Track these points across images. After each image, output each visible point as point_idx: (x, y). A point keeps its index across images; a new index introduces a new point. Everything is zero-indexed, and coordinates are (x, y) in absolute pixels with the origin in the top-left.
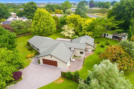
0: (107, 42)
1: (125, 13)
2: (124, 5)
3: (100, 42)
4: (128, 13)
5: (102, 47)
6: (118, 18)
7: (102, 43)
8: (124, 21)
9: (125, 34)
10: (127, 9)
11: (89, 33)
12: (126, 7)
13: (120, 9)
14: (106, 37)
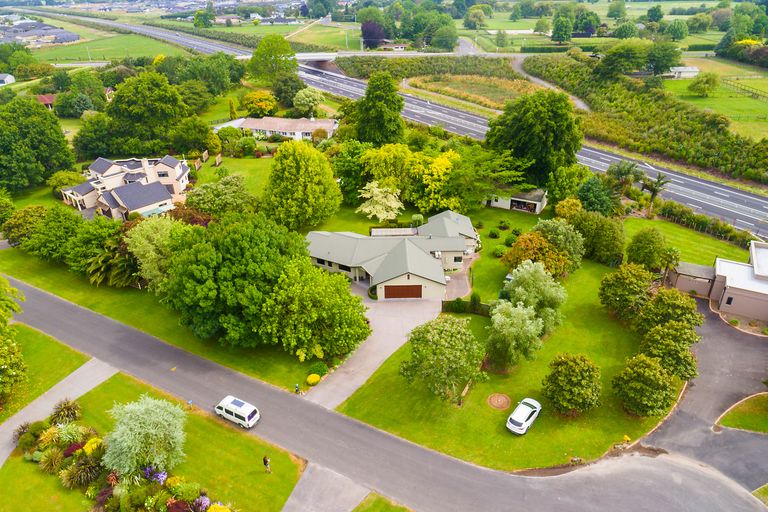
0: (502, 222)
1: (536, 141)
2: (531, 121)
3: (486, 224)
4: (540, 138)
5: (494, 236)
6: (519, 153)
7: (491, 226)
8: (534, 161)
9: (540, 192)
10: (538, 129)
11: (454, 201)
12: (535, 125)
13: (521, 128)
14: (494, 204)
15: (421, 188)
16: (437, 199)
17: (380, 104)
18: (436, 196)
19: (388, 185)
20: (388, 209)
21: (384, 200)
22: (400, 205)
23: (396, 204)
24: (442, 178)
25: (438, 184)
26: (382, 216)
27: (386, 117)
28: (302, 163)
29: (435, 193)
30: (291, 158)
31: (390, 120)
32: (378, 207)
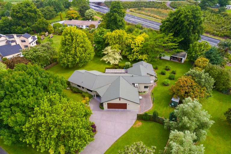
0: (167, 67)
1: (184, 29)
2: (183, 19)
3: (159, 67)
4: (187, 28)
5: (163, 74)
6: (176, 35)
7: (161, 68)
8: (183, 39)
9: (184, 53)
10: (186, 23)
11: (145, 57)
12: (184, 21)
13: (177, 23)
14: (163, 58)
15: (130, 50)
16: (137, 55)
17: (115, 14)
18: (137, 54)
19: (115, 48)
20: (115, 59)
21: (113, 55)
22: (121, 57)
23: (118, 57)
24: (140, 45)
25: (138, 48)
26: (112, 62)
27: (118, 19)
28: (74, 37)
29: (136, 52)
30: (69, 35)
31: (119, 21)
32: (111, 58)
